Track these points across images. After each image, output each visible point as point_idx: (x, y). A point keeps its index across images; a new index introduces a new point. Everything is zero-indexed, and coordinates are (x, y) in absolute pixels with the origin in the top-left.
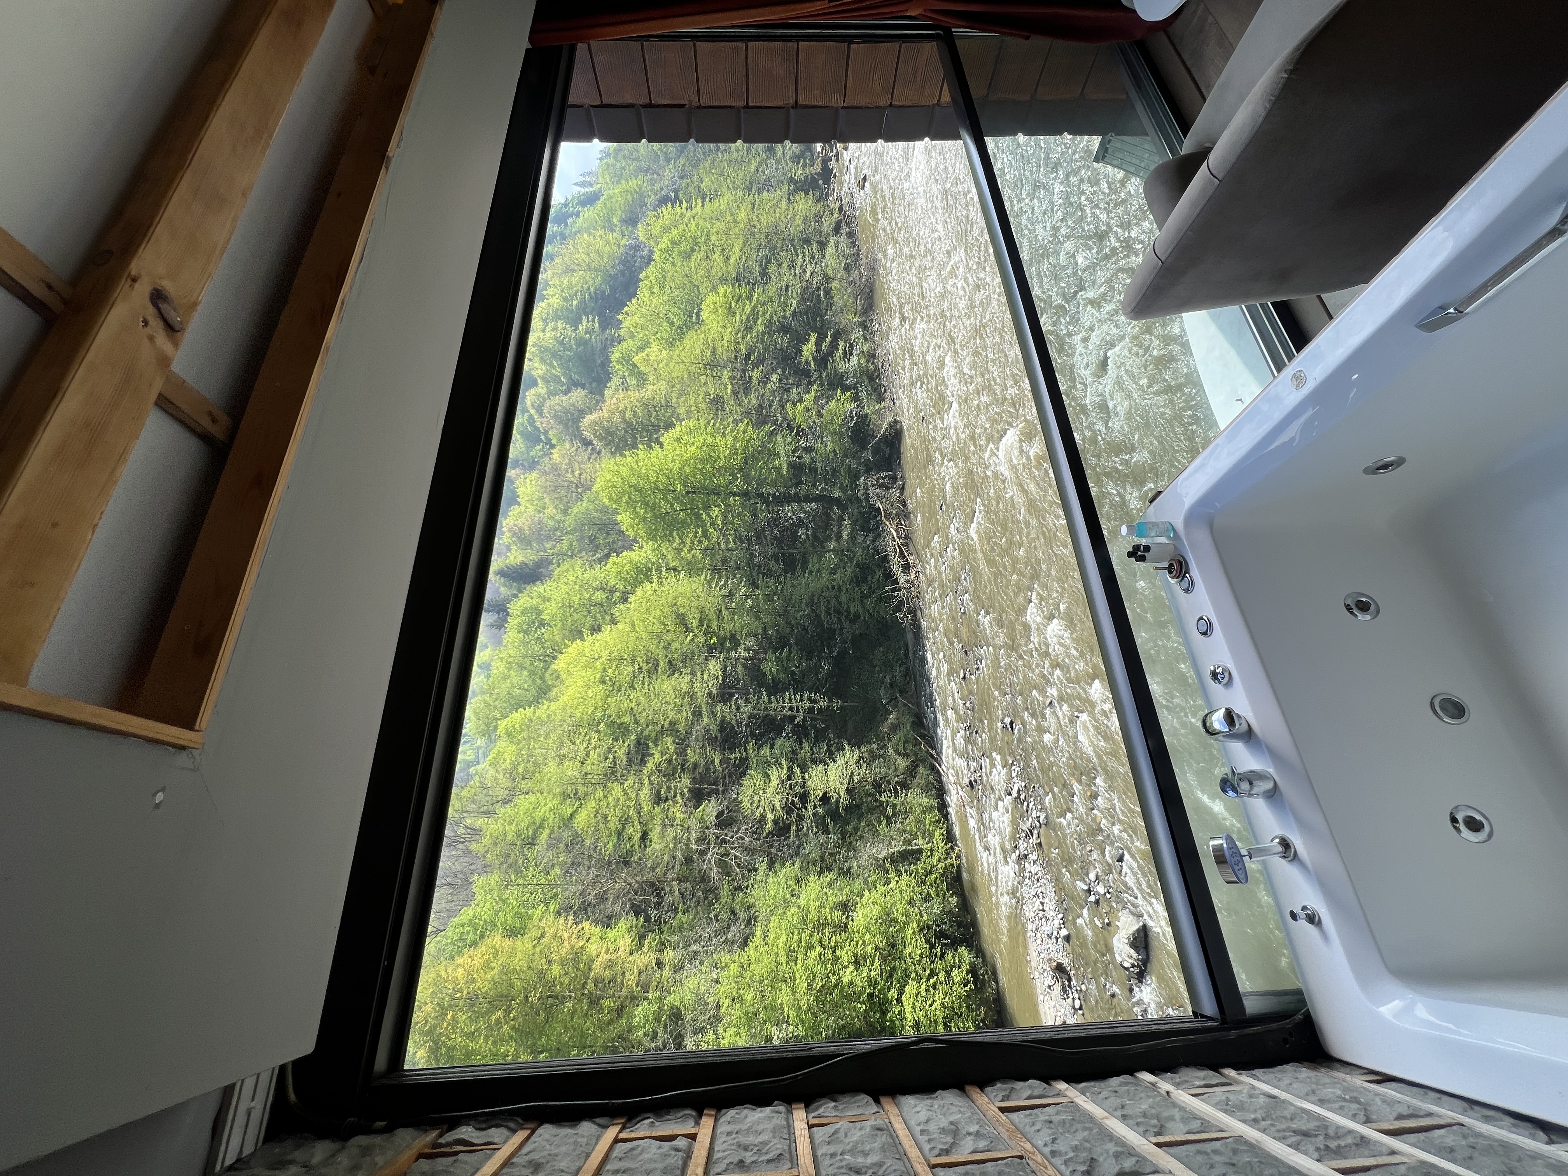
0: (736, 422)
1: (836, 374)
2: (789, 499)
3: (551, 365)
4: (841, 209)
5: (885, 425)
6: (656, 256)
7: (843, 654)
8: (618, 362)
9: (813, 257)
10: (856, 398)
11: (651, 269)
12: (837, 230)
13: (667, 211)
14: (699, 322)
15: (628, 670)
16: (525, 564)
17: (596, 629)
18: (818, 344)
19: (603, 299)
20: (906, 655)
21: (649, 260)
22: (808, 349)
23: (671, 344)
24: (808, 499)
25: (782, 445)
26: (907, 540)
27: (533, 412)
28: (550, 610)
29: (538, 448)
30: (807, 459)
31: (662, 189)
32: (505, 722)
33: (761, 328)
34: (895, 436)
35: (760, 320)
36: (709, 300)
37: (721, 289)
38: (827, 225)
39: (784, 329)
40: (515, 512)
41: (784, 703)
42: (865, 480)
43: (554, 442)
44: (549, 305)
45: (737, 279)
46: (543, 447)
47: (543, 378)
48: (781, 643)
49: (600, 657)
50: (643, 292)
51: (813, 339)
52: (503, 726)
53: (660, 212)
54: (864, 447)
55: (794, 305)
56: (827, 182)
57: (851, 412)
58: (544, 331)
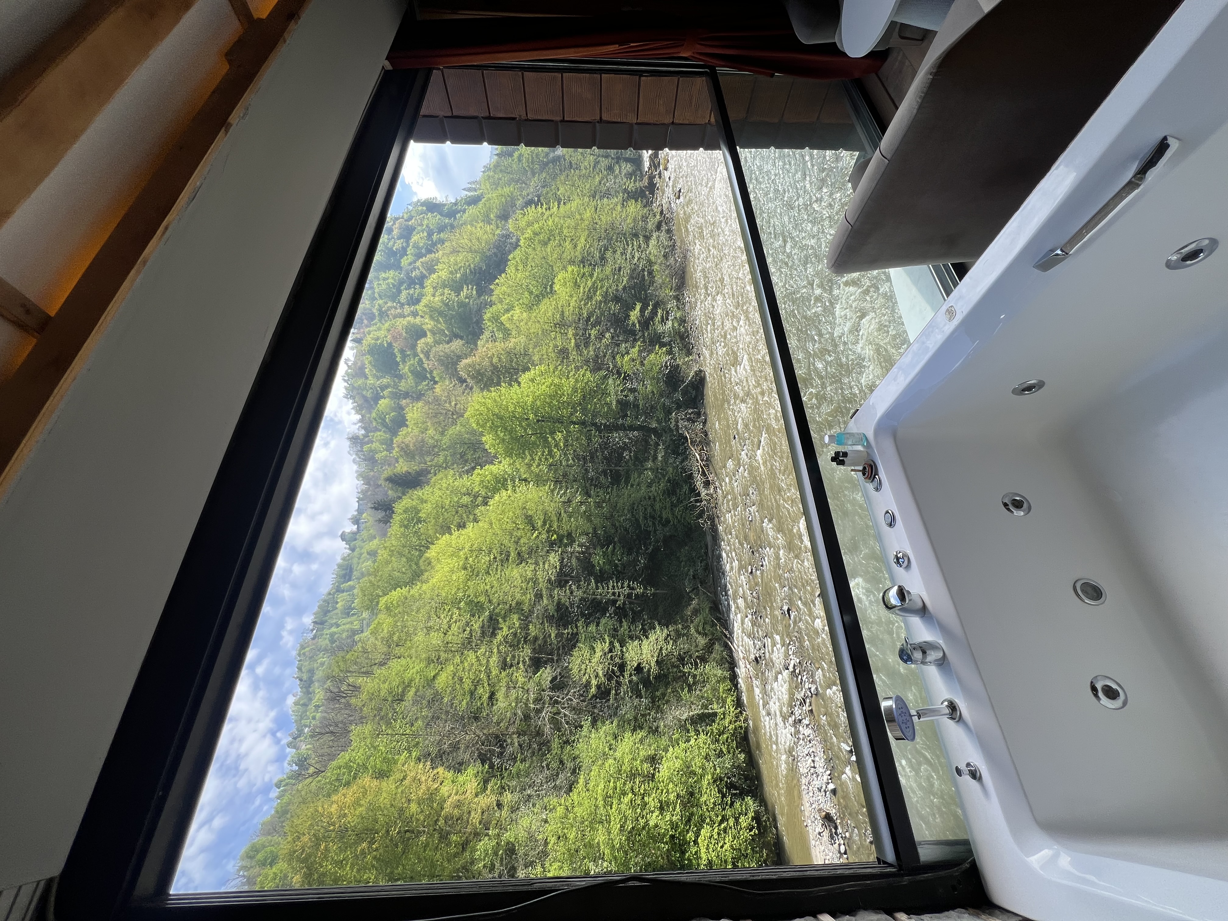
0: (577, 368)
1: (655, 333)
2: (617, 428)
3: (438, 321)
4: (662, 212)
5: (692, 374)
6: (521, 243)
7: (656, 550)
8: (489, 320)
9: (640, 247)
10: (670, 352)
11: (517, 252)
12: (659, 227)
13: (531, 211)
14: (552, 292)
15: (485, 559)
16: (409, 473)
17: (461, 526)
18: (642, 311)
19: (480, 273)
20: (706, 553)
21: (516, 245)
22: (635, 315)
23: (530, 308)
24: (632, 428)
25: (613, 385)
26: (708, 461)
27: (422, 356)
28: (427, 509)
29: (424, 383)
30: (631, 398)
31: (528, 195)
32: (385, 598)
33: (599, 298)
34: (700, 382)
35: (598, 292)
36: (560, 276)
37: (570, 268)
38: (651, 224)
39: (617, 299)
40: (404, 432)
41: (608, 589)
42: (676, 414)
43: (437, 379)
44: (439, 277)
45: (582, 261)
46: (429, 383)
47: (431, 331)
48: (608, 541)
49: (463, 548)
50: (510, 269)
51: (638, 307)
52: (383, 601)
53: (526, 211)
54: (675, 390)
55: (625, 282)
56: (652, 193)
57: (666, 363)
58: (434, 295)
